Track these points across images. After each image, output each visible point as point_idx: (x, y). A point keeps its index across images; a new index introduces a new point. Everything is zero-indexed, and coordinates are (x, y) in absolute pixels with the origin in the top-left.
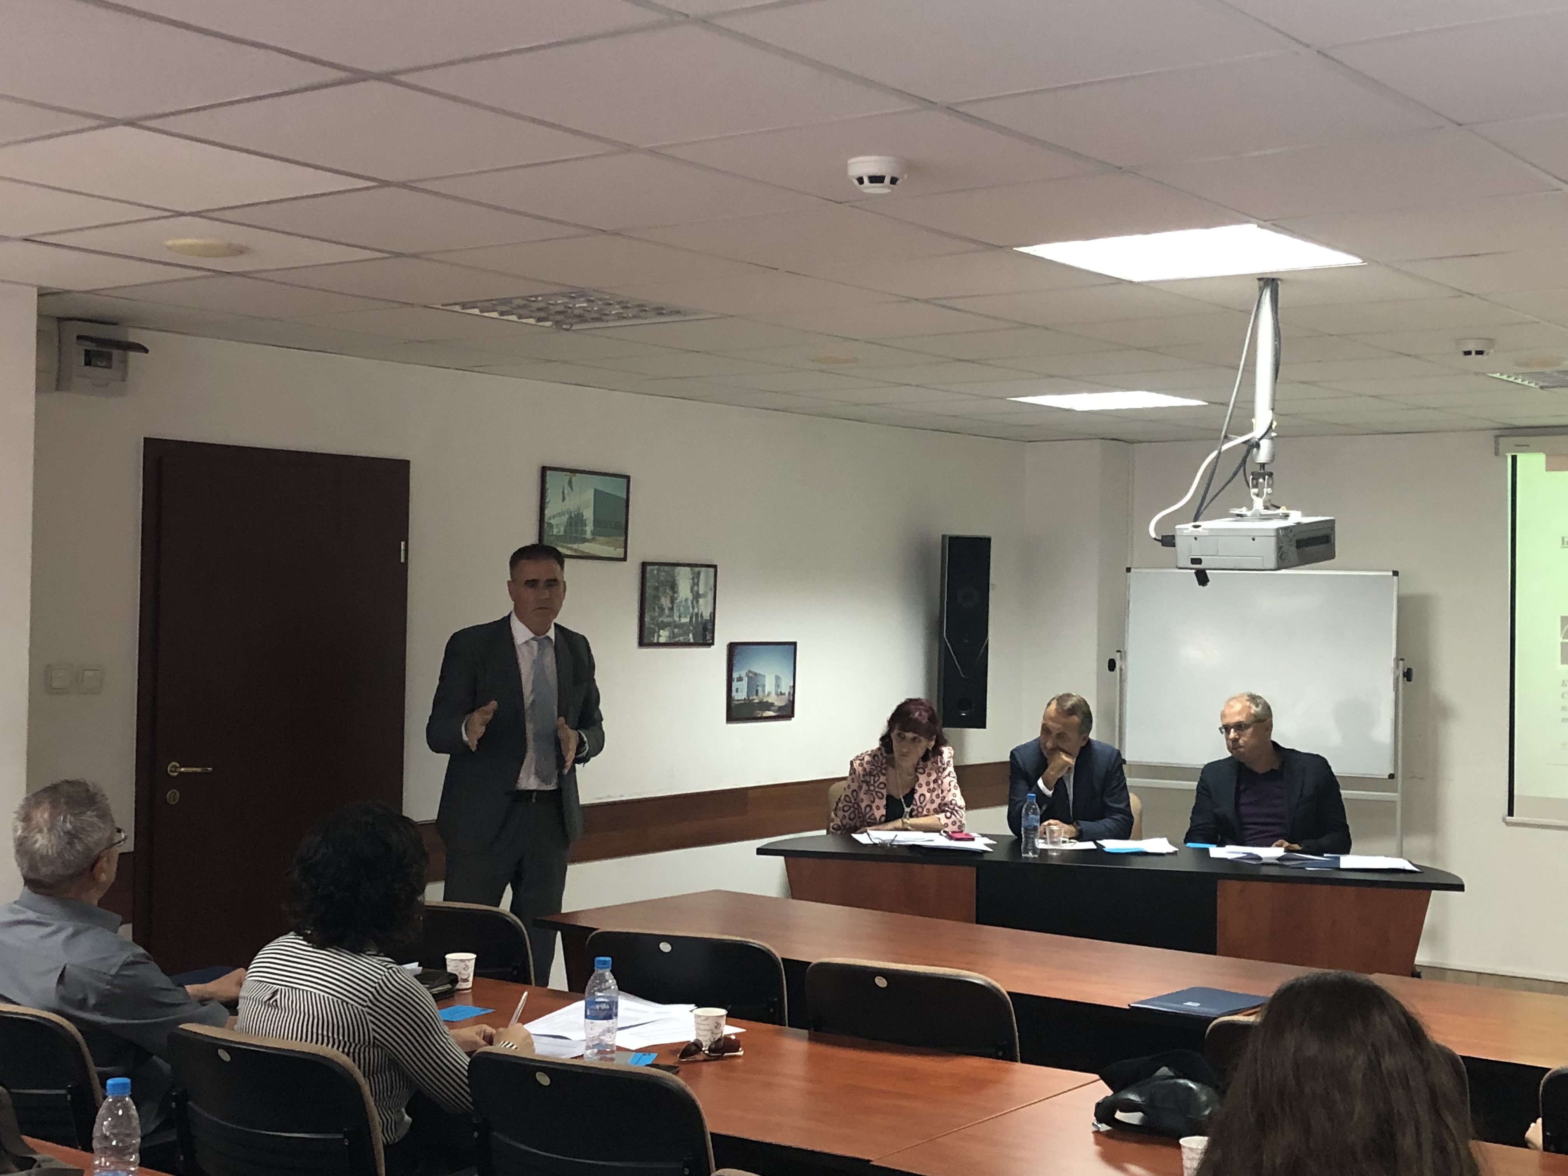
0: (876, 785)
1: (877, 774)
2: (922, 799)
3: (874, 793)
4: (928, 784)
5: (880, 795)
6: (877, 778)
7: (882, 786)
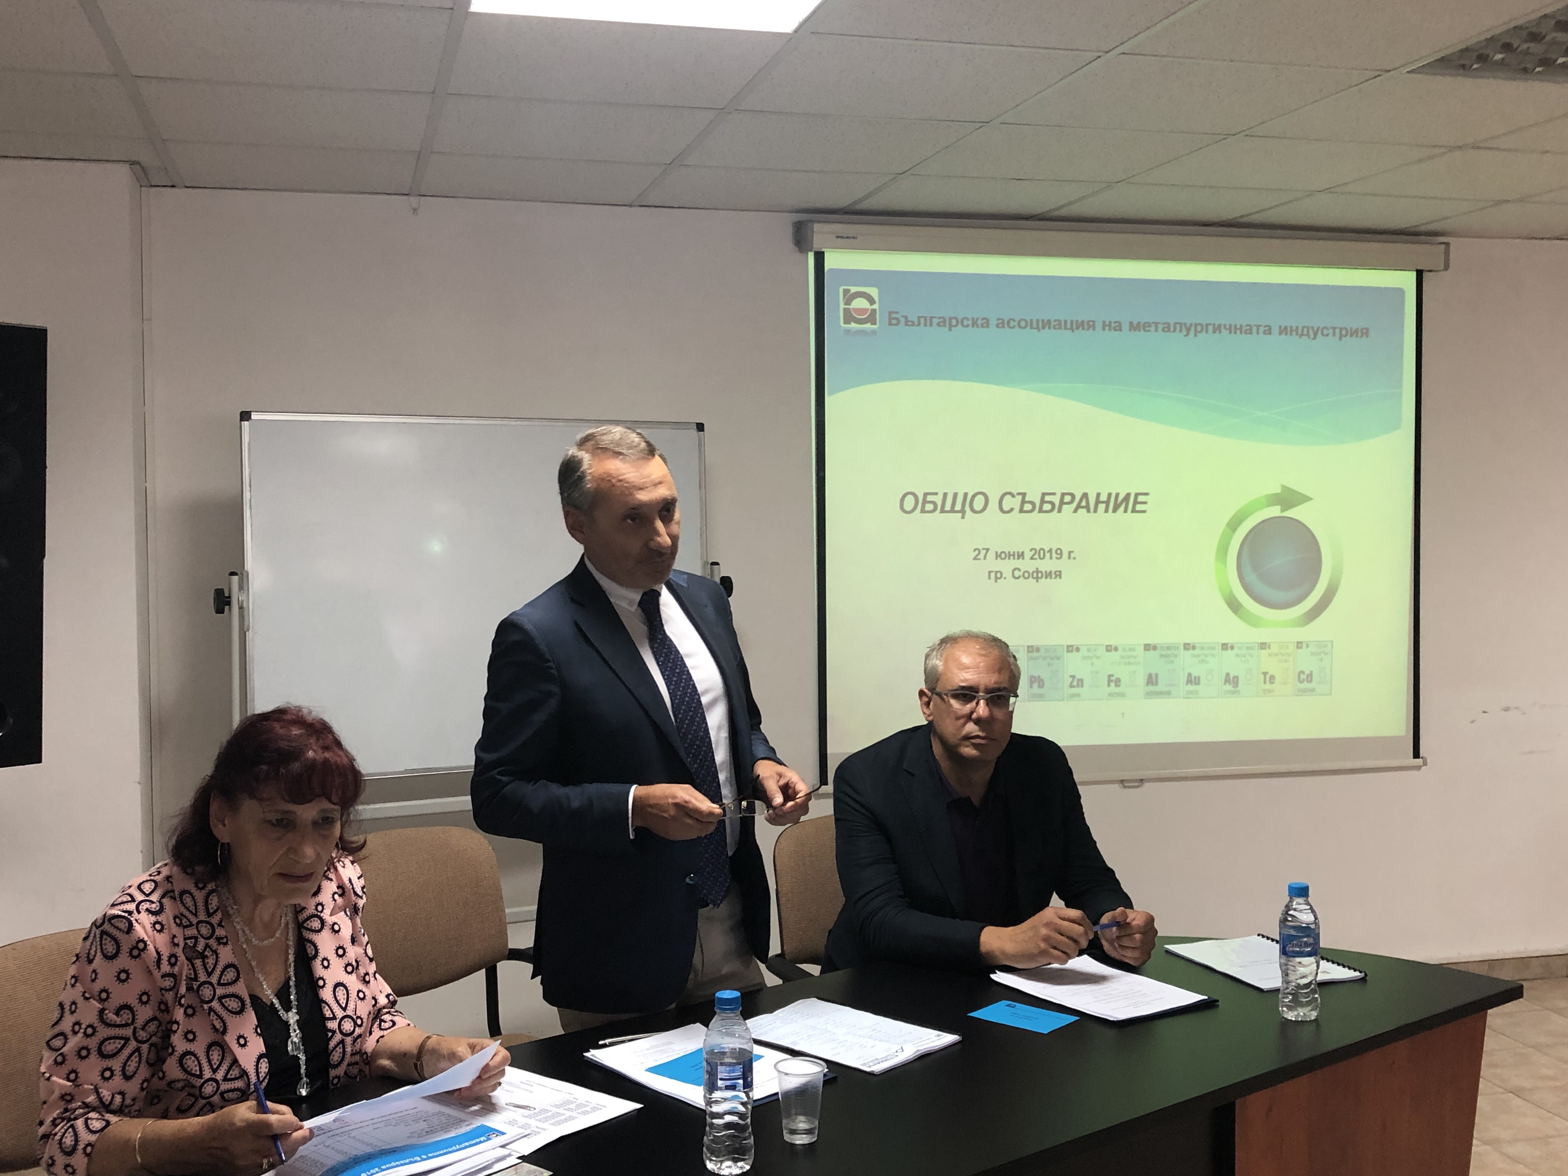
0: (214, 979)
1: (207, 946)
2: (341, 993)
3: (215, 1004)
4: (340, 952)
5: (234, 1004)
6: (211, 961)
7: (230, 975)
